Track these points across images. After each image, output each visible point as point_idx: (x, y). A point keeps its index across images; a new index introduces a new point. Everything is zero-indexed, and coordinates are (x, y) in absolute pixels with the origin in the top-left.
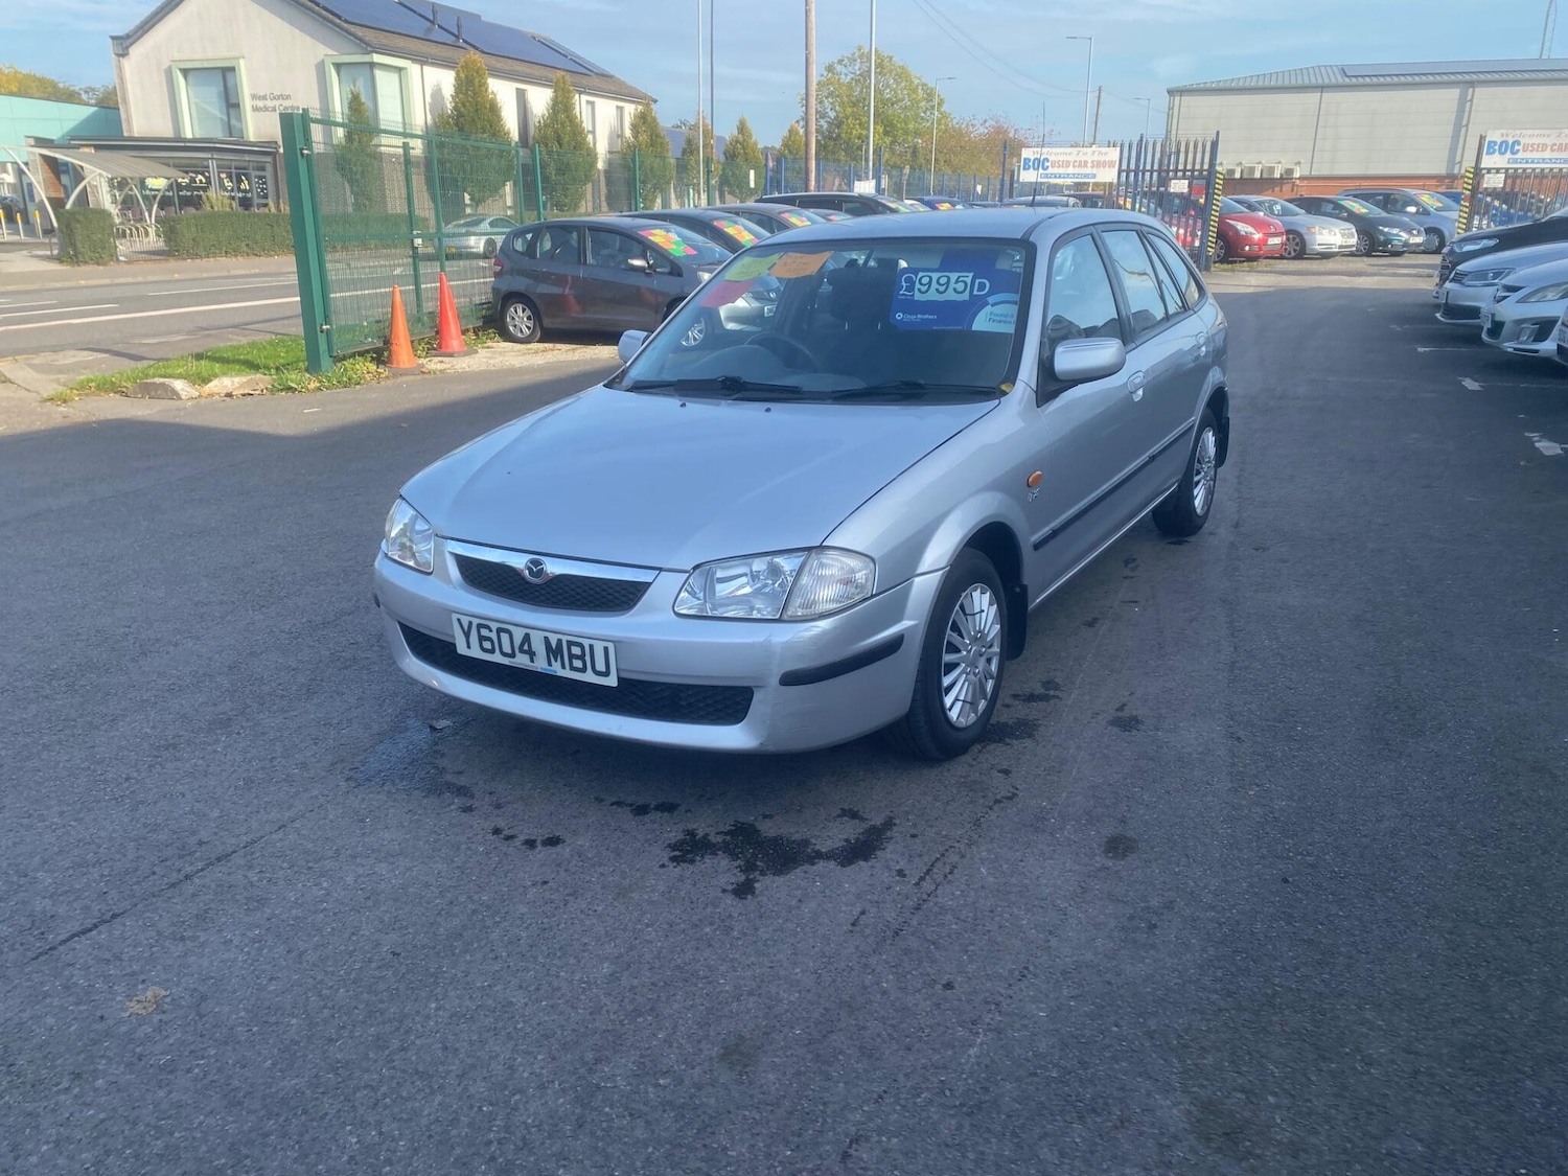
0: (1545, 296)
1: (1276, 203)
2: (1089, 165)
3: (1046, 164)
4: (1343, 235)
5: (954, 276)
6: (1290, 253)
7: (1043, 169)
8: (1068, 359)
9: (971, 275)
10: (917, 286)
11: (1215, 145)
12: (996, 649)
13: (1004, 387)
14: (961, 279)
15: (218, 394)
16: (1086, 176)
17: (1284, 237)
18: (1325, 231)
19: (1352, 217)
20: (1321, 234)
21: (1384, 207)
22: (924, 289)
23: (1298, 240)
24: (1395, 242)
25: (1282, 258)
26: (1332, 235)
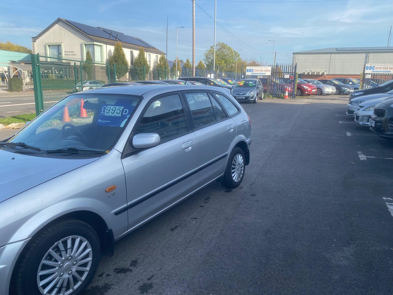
0: (370, 109)
1: (315, 81)
2: (264, 71)
3: (253, 71)
4: (332, 89)
5: (117, 108)
6: (318, 94)
7: (252, 72)
8: (139, 140)
9: (123, 107)
10: (106, 110)
11: (296, 66)
12: (90, 259)
13: (106, 152)
14: (119, 109)
15: (11, 128)
16: (263, 74)
17: (317, 90)
18: (327, 88)
19: (335, 85)
20: (326, 89)
21: (344, 83)
22: (108, 112)
23: (320, 90)
24: (346, 91)
25: (316, 95)
26: (329, 89)
